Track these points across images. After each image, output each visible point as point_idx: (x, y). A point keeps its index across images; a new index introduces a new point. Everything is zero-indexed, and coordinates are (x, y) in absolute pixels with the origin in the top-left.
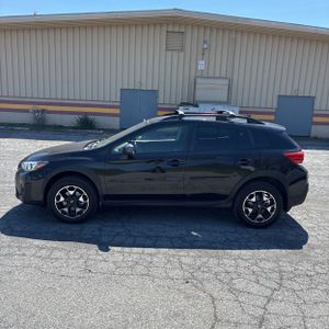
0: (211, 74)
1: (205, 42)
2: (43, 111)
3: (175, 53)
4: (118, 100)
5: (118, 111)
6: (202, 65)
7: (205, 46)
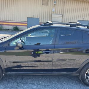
0: (57, 13)
1: (55, 2)
2: (2, 24)
3: (45, 6)
4: (27, 21)
5: (26, 25)
6: (54, 10)
7: (55, 3)
